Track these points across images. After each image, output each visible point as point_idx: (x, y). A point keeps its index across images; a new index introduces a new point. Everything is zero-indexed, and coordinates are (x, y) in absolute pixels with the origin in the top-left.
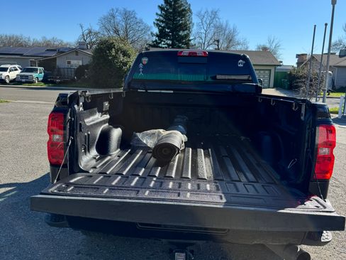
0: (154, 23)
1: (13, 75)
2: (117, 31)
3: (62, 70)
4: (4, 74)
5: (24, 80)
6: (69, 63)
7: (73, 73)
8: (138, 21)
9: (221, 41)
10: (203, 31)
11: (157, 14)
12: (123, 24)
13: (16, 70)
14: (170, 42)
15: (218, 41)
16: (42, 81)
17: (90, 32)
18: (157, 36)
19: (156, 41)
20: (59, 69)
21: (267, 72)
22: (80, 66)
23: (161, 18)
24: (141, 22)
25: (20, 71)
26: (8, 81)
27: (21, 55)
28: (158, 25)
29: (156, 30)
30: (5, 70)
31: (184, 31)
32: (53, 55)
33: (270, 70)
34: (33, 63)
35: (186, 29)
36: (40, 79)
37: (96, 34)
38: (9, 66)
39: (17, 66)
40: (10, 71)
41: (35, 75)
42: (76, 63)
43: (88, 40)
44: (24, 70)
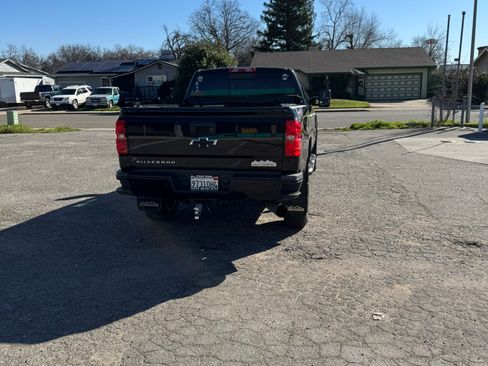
0: (262, 17)
1: (82, 98)
2: (213, 32)
3: (142, 89)
4: (71, 98)
5: (95, 105)
6: (150, 79)
7: (156, 92)
8: (242, 14)
9: (355, 36)
10: (330, 23)
11: (265, 4)
12: (222, 20)
13: (85, 91)
14: (283, 42)
15: (351, 36)
16: (118, 105)
17: (177, 36)
18: (266, 34)
19: (264, 41)
20: (138, 88)
21: (417, 76)
22: (164, 83)
23: (271, 9)
24: (246, 16)
25: (90, 92)
26: (76, 106)
27: (90, 72)
28: (266, 19)
29: (264, 27)
30: (72, 92)
31: (303, 25)
32: (130, 69)
33: (421, 74)
34: (105, 82)
35: (306, 23)
36: (116, 102)
37: (185, 37)
38: (77, 88)
39: (86, 87)
40: (78, 93)
41: (109, 97)
42: (159, 79)
43: (175, 47)
44: (95, 91)
